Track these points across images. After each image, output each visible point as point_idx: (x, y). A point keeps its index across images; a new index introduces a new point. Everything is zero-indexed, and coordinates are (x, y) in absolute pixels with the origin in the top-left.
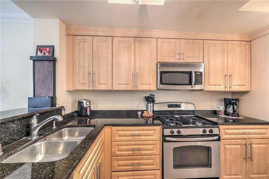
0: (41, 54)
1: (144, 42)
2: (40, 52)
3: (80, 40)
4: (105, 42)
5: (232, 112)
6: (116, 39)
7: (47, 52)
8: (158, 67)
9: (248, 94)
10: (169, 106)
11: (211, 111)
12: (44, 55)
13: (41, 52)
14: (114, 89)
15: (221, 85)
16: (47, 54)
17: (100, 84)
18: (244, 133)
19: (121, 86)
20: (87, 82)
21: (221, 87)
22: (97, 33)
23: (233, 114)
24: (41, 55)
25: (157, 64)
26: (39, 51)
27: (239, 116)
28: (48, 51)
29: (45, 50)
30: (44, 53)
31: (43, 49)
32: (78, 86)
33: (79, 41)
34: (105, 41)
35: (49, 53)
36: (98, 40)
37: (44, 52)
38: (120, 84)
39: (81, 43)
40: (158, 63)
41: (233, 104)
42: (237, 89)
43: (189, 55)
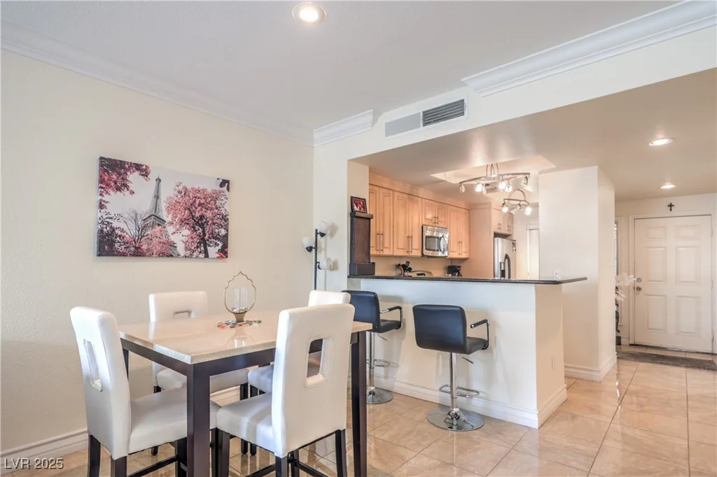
1: (413, 201)
2: (356, 206)
6: (396, 194)
8: (424, 230)
10: (418, 275)
12: (360, 210)
15: (456, 252)
17: (385, 248)
20: (374, 245)
22: (382, 183)
24: (357, 209)
26: (354, 204)
28: (363, 207)
31: (359, 203)
34: (388, 195)
36: (383, 193)
37: (359, 207)
38: (398, 249)
40: (423, 227)
41: (458, 271)
42: (464, 256)
43: (440, 219)
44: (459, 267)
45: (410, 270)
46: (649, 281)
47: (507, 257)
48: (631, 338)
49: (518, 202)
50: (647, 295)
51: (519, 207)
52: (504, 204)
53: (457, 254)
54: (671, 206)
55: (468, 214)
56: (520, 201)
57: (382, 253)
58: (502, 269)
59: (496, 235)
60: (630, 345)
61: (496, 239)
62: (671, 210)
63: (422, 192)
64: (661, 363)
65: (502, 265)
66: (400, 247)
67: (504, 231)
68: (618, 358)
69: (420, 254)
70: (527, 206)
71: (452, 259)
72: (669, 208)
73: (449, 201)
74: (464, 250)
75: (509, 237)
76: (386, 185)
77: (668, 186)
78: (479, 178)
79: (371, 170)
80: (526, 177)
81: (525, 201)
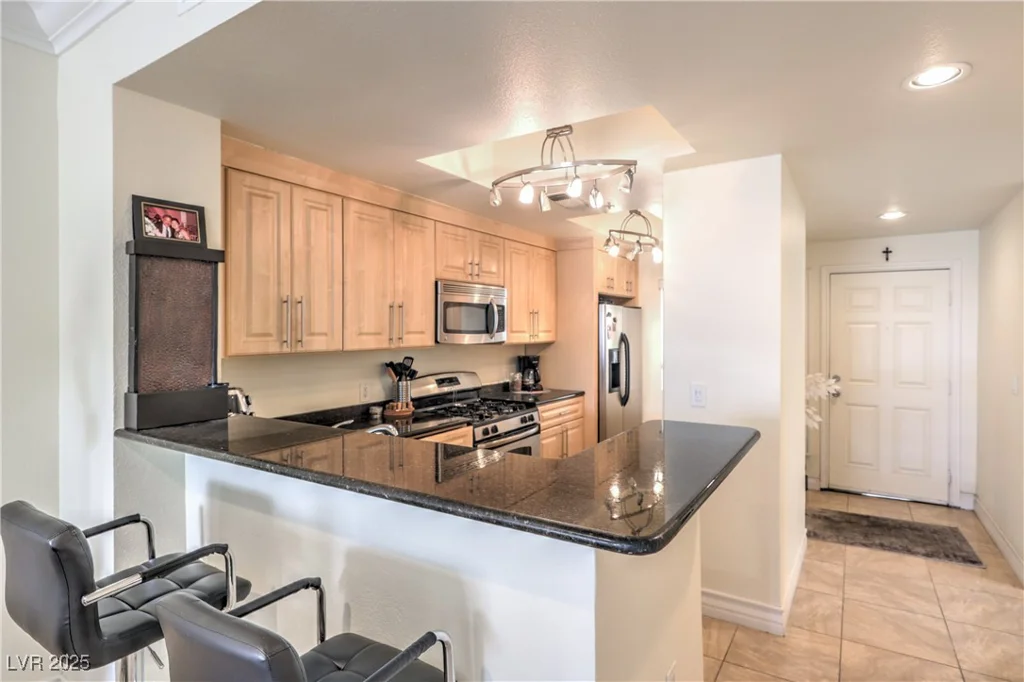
0: (161, 231)
1: (411, 226)
2: (156, 225)
3: (251, 187)
4: (326, 210)
5: (531, 382)
6: (353, 207)
7: (181, 227)
8: (439, 291)
9: (552, 347)
10: (440, 382)
11: (499, 385)
12: (173, 236)
13: (159, 225)
14: (349, 347)
15: (524, 332)
16: (183, 235)
17: (312, 334)
18: (560, 415)
19: (364, 337)
20: (273, 330)
21: (523, 334)
22: (303, 177)
23: (534, 385)
24: (159, 235)
25: (436, 283)
26: (147, 219)
27: (542, 389)
28: (188, 226)
29: (173, 219)
30: (173, 230)
31: (166, 216)
32: (244, 342)
33: (248, 190)
34: (324, 207)
35: (191, 232)
36: (306, 200)
37: (171, 227)
38: (361, 334)
39: (254, 198)
40: (439, 283)
41: (534, 367)
42: (543, 338)
43: (485, 267)
44: (537, 359)
45: (412, 375)
46: (852, 380)
47: (623, 339)
48: (824, 478)
49: (636, 238)
50: (848, 404)
51: (637, 248)
52: (609, 240)
53: (527, 335)
54: (887, 252)
55: (553, 260)
56: (640, 235)
57: (300, 349)
58: (615, 361)
59: (603, 299)
60: (822, 490)
61: (602, 306)
62: (887, 259)
63: (434, 209)
64: (882, 546)
65: (615, 354)
66: (365, 330)
67: (619, 291)
68: (809, 535)
69: (431, 342)
70: (653, 246)
71: (516, 346)
72: (885, 254)
73: (505, 230)
74: (542, 328)
75: (630, 303)
76: (314, 182)
77: (893, 215)
78: (527, 172)
79: (227, 129)
80: (630, 171)
81: (651, 236)
